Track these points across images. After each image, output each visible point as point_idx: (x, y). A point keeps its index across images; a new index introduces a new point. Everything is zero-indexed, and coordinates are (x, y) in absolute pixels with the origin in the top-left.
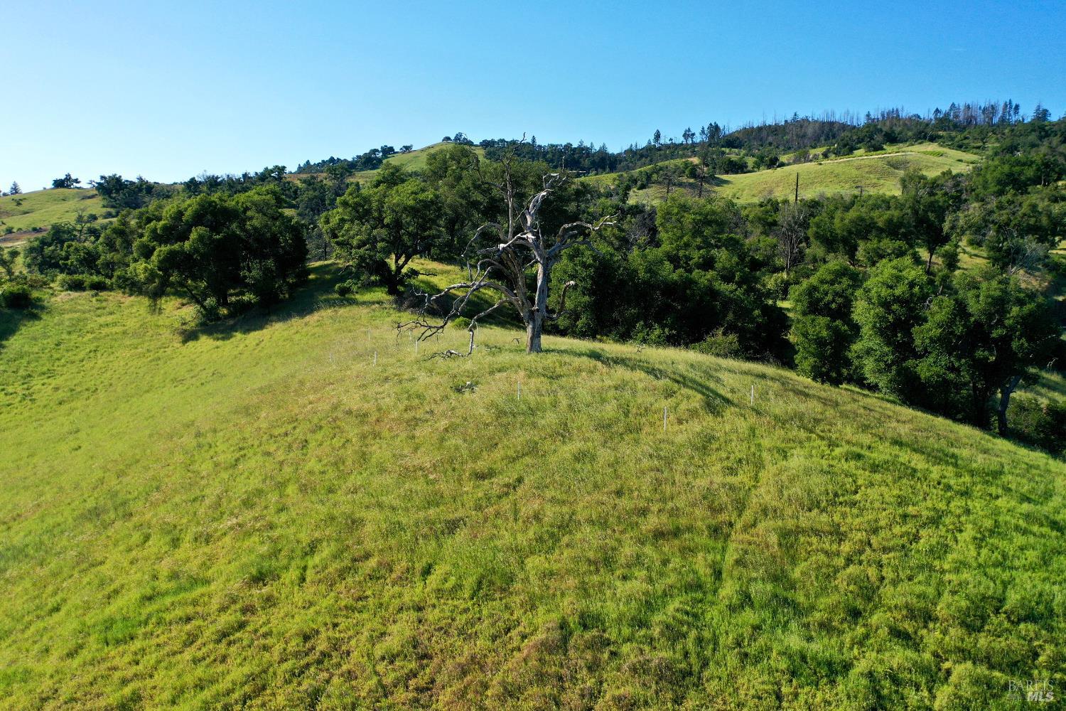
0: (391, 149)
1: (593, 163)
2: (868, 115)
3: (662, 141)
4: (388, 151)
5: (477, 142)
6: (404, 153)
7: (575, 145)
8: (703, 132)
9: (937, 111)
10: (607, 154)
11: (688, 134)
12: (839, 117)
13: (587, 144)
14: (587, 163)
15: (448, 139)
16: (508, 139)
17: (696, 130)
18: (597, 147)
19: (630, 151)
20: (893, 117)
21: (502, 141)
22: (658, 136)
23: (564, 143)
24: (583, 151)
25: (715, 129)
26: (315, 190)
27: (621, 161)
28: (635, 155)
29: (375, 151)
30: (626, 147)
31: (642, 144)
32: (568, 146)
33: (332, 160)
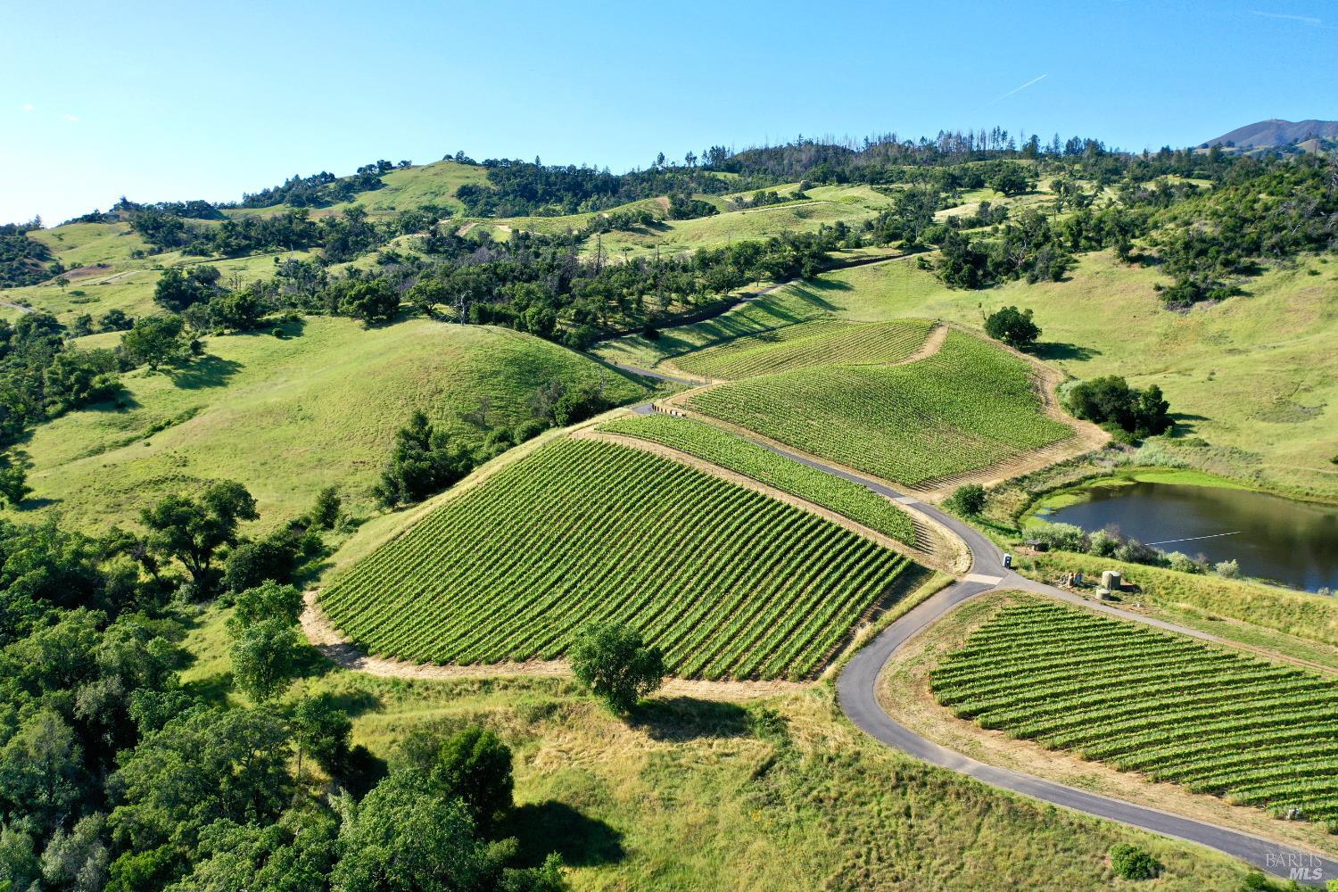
0: (388, 164)
1: (596, 186)
2: (866, 140)
3: (665, 164)
4: (385, 167)
5: (479, 161)
6: (402, 168)
7: (579, 168)
8: (705, 155)
9: (923, 139)
10: (609, 175)
11: (690, 158)
12: (840, 141)
13: (590, 166)
14: (589, 186)
15: (450, 157)
16: (512, 159)
17: (698, 154)
18: (601, 170)
19: (633, 174)
20: (889, 142)
21: (506, 161)
22: (662, 158)
23: (567, 165)
24: (587, 174)
25: (718, 154)
26: (337, 232)
27: (623, 185)
28: (636, 177)
29: (371, 167)
30: (628, 171)
31: (646, 166)
32: (572, 168)
33: (324, 174)
